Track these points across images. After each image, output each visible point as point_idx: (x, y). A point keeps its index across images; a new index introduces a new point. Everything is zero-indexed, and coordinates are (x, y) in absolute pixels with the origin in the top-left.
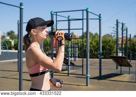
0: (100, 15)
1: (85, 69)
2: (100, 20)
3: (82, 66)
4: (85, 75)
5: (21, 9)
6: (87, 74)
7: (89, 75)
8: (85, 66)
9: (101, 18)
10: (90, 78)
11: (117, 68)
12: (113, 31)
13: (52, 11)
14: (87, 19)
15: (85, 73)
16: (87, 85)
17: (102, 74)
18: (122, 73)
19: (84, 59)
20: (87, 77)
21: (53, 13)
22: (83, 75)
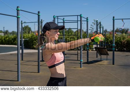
0: (87, 18)
1: (79, 56)
2: (87, 22)
3: (78, 54)
4: (79, 60)
5: (39, 16)
6: (81, 59)
7: (82, 60)
8: (79, 55)
9: (88, 21)
10: (83, 63)
11: (97, 57)
12: (91, 28)
13: (54, 16)
14: (81, 21)
15: (79, 59)
16: (81, 67)
17: (89, 61)
18: (102, 60)
19: (79, 51)
20: (81, 62)
21: (55, 17)
22: (78, 60)
